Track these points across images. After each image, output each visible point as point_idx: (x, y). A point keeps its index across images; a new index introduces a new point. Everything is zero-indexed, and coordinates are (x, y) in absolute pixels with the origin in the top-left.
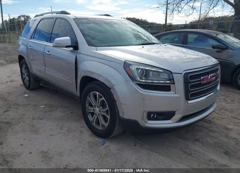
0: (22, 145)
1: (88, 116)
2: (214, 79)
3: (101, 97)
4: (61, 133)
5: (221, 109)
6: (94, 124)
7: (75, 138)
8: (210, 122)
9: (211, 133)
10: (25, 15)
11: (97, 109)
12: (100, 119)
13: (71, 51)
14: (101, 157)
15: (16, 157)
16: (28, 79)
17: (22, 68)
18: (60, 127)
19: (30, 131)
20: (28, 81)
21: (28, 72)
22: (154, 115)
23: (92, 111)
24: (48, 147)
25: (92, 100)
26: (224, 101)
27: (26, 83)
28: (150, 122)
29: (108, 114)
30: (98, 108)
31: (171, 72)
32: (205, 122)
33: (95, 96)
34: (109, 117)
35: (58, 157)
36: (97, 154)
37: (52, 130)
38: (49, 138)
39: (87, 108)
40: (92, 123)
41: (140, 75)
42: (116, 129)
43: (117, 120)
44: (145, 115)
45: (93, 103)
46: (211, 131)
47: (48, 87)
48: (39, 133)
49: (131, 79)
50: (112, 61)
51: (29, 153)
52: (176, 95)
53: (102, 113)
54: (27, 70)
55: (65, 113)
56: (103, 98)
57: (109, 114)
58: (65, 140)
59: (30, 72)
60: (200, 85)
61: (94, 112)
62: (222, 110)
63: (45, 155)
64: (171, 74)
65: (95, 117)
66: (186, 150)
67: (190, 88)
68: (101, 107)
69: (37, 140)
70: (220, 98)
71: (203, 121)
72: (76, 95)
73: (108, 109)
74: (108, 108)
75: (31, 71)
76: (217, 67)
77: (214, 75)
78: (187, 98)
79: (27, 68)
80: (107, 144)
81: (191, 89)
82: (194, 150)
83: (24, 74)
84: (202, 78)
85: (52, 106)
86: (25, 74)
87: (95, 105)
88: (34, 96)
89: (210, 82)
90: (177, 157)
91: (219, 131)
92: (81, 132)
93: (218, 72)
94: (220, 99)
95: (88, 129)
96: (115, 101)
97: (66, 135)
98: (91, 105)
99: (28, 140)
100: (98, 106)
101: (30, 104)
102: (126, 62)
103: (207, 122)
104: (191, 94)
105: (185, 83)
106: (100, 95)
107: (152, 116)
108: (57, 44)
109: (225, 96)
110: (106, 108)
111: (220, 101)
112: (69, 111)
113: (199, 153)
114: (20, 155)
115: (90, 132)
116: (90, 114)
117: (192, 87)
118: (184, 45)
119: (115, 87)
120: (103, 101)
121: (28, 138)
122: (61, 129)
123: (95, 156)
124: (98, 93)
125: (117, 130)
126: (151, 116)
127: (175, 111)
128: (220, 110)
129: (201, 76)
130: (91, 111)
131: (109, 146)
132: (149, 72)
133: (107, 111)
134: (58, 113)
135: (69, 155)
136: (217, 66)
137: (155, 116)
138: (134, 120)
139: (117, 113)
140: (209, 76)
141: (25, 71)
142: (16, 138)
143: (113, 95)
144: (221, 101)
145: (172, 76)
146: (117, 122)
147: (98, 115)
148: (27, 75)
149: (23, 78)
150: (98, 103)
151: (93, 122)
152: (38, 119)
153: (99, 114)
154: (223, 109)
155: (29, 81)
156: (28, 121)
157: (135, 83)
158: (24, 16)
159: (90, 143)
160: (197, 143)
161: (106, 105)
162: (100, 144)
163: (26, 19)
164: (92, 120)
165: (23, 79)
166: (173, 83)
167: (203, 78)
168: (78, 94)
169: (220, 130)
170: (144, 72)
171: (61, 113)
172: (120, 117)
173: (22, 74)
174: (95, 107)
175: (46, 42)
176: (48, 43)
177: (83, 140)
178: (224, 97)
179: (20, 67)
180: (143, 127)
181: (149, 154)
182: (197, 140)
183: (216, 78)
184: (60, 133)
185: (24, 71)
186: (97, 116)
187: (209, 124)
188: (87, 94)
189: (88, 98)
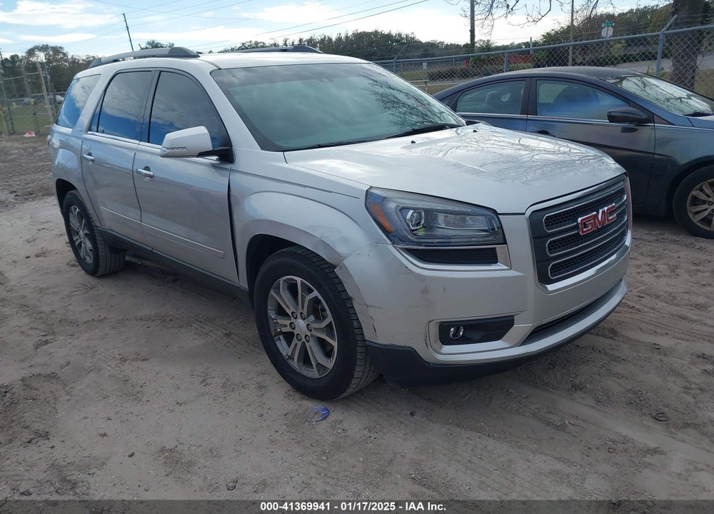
0: (104, 435)
1: (278, 343)
2: (614, 218)
3: (310, 291)
4: (207, 394)
5: (642, 295)
6: (295, 364)
7: (248, 405)
8: (613, 333)
9: (615, 365)
10: (47, 45)
11: (301, 324)
12: (312, 351)
13: (214, 166)
14: (324, 453)
15: (95, 469)
16: (89, 245)
17: (70, 214)
18: (201, 379)
19: (120, 396)
20: (90, 253)
21: (90, 225)
22: (457, 330)
23: (288, 329)
24: (178, 436)
25: (285, 298)
26: (649, 272)
27: (85, 259)
28: (447, 349)
29: (331, 335)
30: (304, 319)
31: (494, 211)
32: (599, 335)
33: (292, 288)
34: (335, 344)
35: (207, 461)
36: (311, 445)
37: (178, 388)
38: (174, 410)
39: (270, 322)
40: (290, 362)
41: (413, 226)
42: (356, 375)
43: (359, 350)
44: (434, 331)
45: (288, 307)
46: (615, 359)
47: (148, 263)
48: (145, 399)
49: (388, 237)
50: (331, 192)
51: (128, 454)
52: (512, 273)
53: (314, 333)
54: (84, 221)
55: (209, 337)
56: (316, 293)
57: (334, 335)
58: (220, 413)
59: (95, 228)
60: (577, 239)
61: (292, 330)
62: (646, 296)
63: (174, 460)
64: (495, 217)
65: (296, 345)
66: (550, 416)
67: (549, 250)
68: (312, 318)
69: (142, 418)
70: (638, 263)
71: (592, 334)
72: (236, 286)
73: (331, 322)
74: (330, 319)
75: (97, 224)
76: (622, 183)
77: (614, 207)
78: (544, 278)
79: (84, 215)
80: (336, 414)
81: (551, 253)
82: (572, 416)
83: (78, 234)
84: (580, 220)
85: (168, 319)
86: (81, 233)
87: (293, 313)
88: (113, 296)
89: (604, 229)
90: (528, 437)
91: (638, 358)
92: (261, 387)
93: (625, 198)
94: (639, 266)
95: (278, 377)
96: (350, 299)
97: (221, 399)
98: (281, 312)
99: (119, 421)
100: (301, 313)
101: (105, 318)
102: (372, 193)
103: (605, 337)
104: (552, 267)
105: (534, 238)
106: (306, 285)
107: (451, 334)
108: (172, 148)
109: (653, 256)
110: (325, 318)
111: (639, 273)
112: (218, 330)
113: (585, 421)
114: (103, 464)
115: (287, 386)
116: (281, 337)
117: (554, 246)
118: (530, 117)
119: (345, 262)
120: (316, 300)
121: (118, 415)
122: (204, 382)
123: (307, 449)
124: (299, 280)
125: (361, 375)
126: (451, 332)
127: (513, 316)
128: (640, 297)
129: (577, 213)
130: (284, 330)
131: (340, 422)
132: (436, 216)
133: (329, 326)
134: (190, 340)
135: (237, 454)
136: (620, 182)
137: (461, 333)
138: (406, 347)
139: (357, 331)
140: (598, 212)
141: (81, 225)
142: (85, 418)
143: (342, 283)
144: (642, 272)
145: (498, 224)
146: (359, 356)
147: (304, 340)
148: (86, 234)
149: (76, 244)
150: (303, 307)
151: (291, 357)
152: (137, 360)
153: (306, 336)
154: (648, 295)
155: (95, 250)
156: (109, 368)
157: (402, 249)
158: (44, 48)
159: (290, 417)
160: (578, 395)
161: (324, 310)
162: (317, 418)
163: (50, 56)
164: (290, 354)
165: (76, 248)
166: (502, 242)
167: (582, 220)
168: (243, 283)
169: (640, 355)
170: (423, 215)
171: (197, 337)
172: (366, 340)
173: (70, 231)
174: (296, 318)
175: (137, 142)
176: (141, 143)
177: (269, 409)
178: (649, 260)
179: (62, 212)
180: (429, 363)
181: (451, 434)
182: (578, 388)
183: (620, 216)
184: (202, 395)
185: (75, 223)
186: (304, 343)
187: (608, 341)
188: (270, 282)
189: (272, 292)
